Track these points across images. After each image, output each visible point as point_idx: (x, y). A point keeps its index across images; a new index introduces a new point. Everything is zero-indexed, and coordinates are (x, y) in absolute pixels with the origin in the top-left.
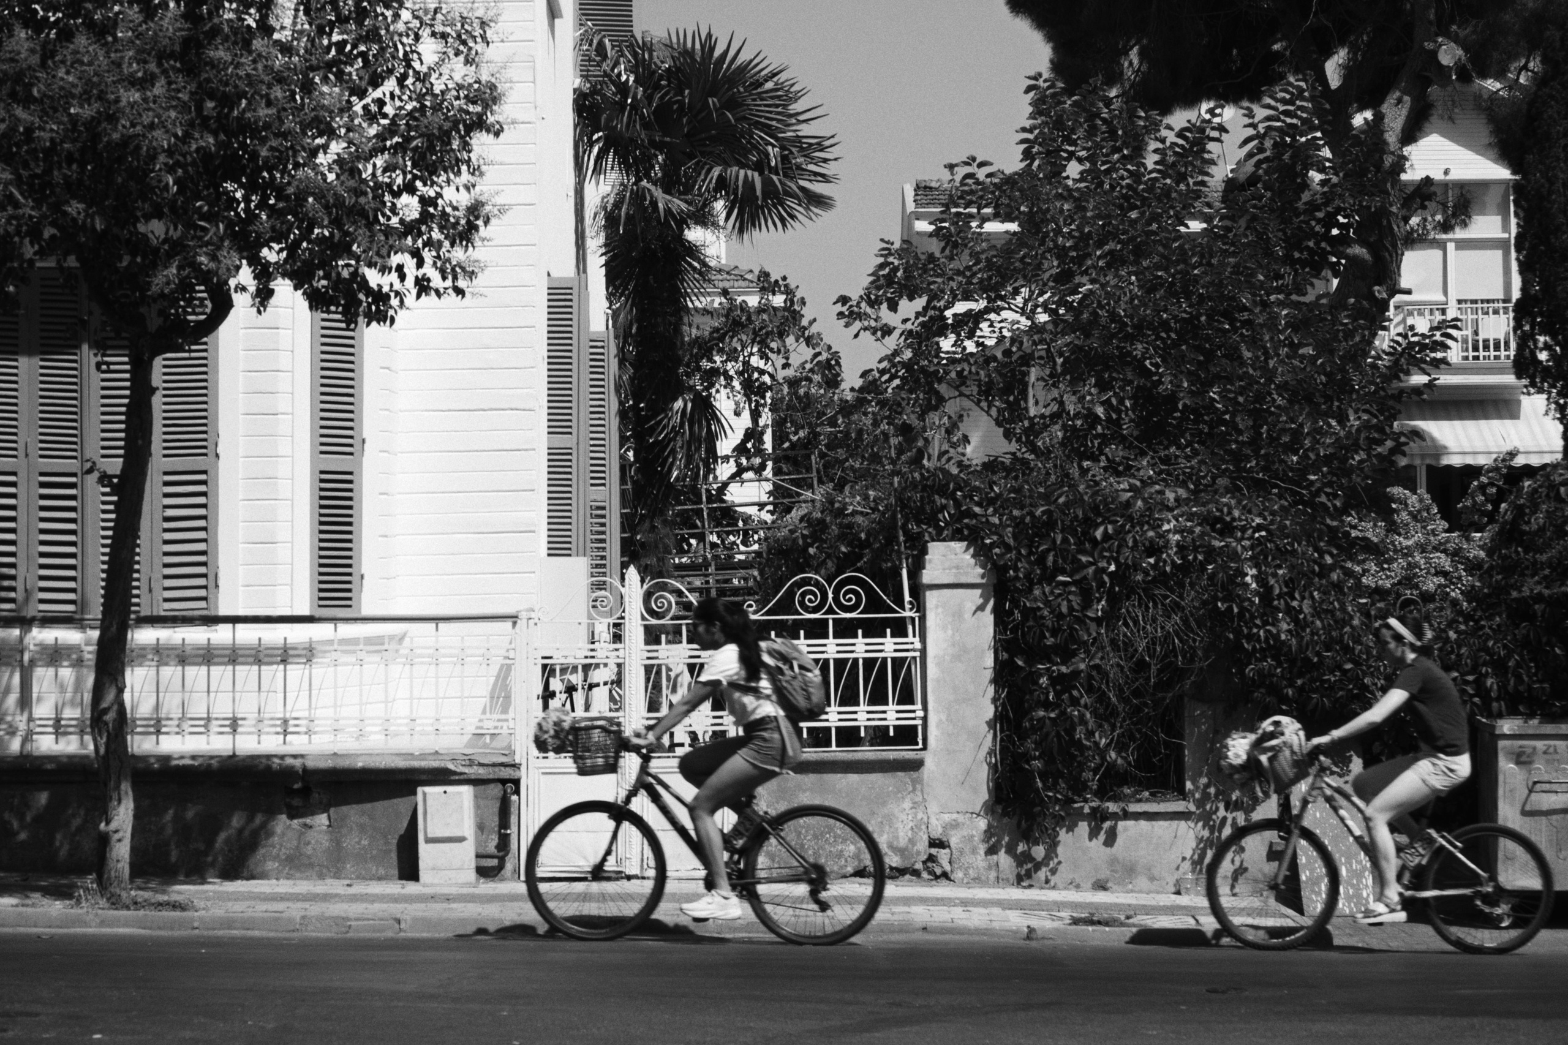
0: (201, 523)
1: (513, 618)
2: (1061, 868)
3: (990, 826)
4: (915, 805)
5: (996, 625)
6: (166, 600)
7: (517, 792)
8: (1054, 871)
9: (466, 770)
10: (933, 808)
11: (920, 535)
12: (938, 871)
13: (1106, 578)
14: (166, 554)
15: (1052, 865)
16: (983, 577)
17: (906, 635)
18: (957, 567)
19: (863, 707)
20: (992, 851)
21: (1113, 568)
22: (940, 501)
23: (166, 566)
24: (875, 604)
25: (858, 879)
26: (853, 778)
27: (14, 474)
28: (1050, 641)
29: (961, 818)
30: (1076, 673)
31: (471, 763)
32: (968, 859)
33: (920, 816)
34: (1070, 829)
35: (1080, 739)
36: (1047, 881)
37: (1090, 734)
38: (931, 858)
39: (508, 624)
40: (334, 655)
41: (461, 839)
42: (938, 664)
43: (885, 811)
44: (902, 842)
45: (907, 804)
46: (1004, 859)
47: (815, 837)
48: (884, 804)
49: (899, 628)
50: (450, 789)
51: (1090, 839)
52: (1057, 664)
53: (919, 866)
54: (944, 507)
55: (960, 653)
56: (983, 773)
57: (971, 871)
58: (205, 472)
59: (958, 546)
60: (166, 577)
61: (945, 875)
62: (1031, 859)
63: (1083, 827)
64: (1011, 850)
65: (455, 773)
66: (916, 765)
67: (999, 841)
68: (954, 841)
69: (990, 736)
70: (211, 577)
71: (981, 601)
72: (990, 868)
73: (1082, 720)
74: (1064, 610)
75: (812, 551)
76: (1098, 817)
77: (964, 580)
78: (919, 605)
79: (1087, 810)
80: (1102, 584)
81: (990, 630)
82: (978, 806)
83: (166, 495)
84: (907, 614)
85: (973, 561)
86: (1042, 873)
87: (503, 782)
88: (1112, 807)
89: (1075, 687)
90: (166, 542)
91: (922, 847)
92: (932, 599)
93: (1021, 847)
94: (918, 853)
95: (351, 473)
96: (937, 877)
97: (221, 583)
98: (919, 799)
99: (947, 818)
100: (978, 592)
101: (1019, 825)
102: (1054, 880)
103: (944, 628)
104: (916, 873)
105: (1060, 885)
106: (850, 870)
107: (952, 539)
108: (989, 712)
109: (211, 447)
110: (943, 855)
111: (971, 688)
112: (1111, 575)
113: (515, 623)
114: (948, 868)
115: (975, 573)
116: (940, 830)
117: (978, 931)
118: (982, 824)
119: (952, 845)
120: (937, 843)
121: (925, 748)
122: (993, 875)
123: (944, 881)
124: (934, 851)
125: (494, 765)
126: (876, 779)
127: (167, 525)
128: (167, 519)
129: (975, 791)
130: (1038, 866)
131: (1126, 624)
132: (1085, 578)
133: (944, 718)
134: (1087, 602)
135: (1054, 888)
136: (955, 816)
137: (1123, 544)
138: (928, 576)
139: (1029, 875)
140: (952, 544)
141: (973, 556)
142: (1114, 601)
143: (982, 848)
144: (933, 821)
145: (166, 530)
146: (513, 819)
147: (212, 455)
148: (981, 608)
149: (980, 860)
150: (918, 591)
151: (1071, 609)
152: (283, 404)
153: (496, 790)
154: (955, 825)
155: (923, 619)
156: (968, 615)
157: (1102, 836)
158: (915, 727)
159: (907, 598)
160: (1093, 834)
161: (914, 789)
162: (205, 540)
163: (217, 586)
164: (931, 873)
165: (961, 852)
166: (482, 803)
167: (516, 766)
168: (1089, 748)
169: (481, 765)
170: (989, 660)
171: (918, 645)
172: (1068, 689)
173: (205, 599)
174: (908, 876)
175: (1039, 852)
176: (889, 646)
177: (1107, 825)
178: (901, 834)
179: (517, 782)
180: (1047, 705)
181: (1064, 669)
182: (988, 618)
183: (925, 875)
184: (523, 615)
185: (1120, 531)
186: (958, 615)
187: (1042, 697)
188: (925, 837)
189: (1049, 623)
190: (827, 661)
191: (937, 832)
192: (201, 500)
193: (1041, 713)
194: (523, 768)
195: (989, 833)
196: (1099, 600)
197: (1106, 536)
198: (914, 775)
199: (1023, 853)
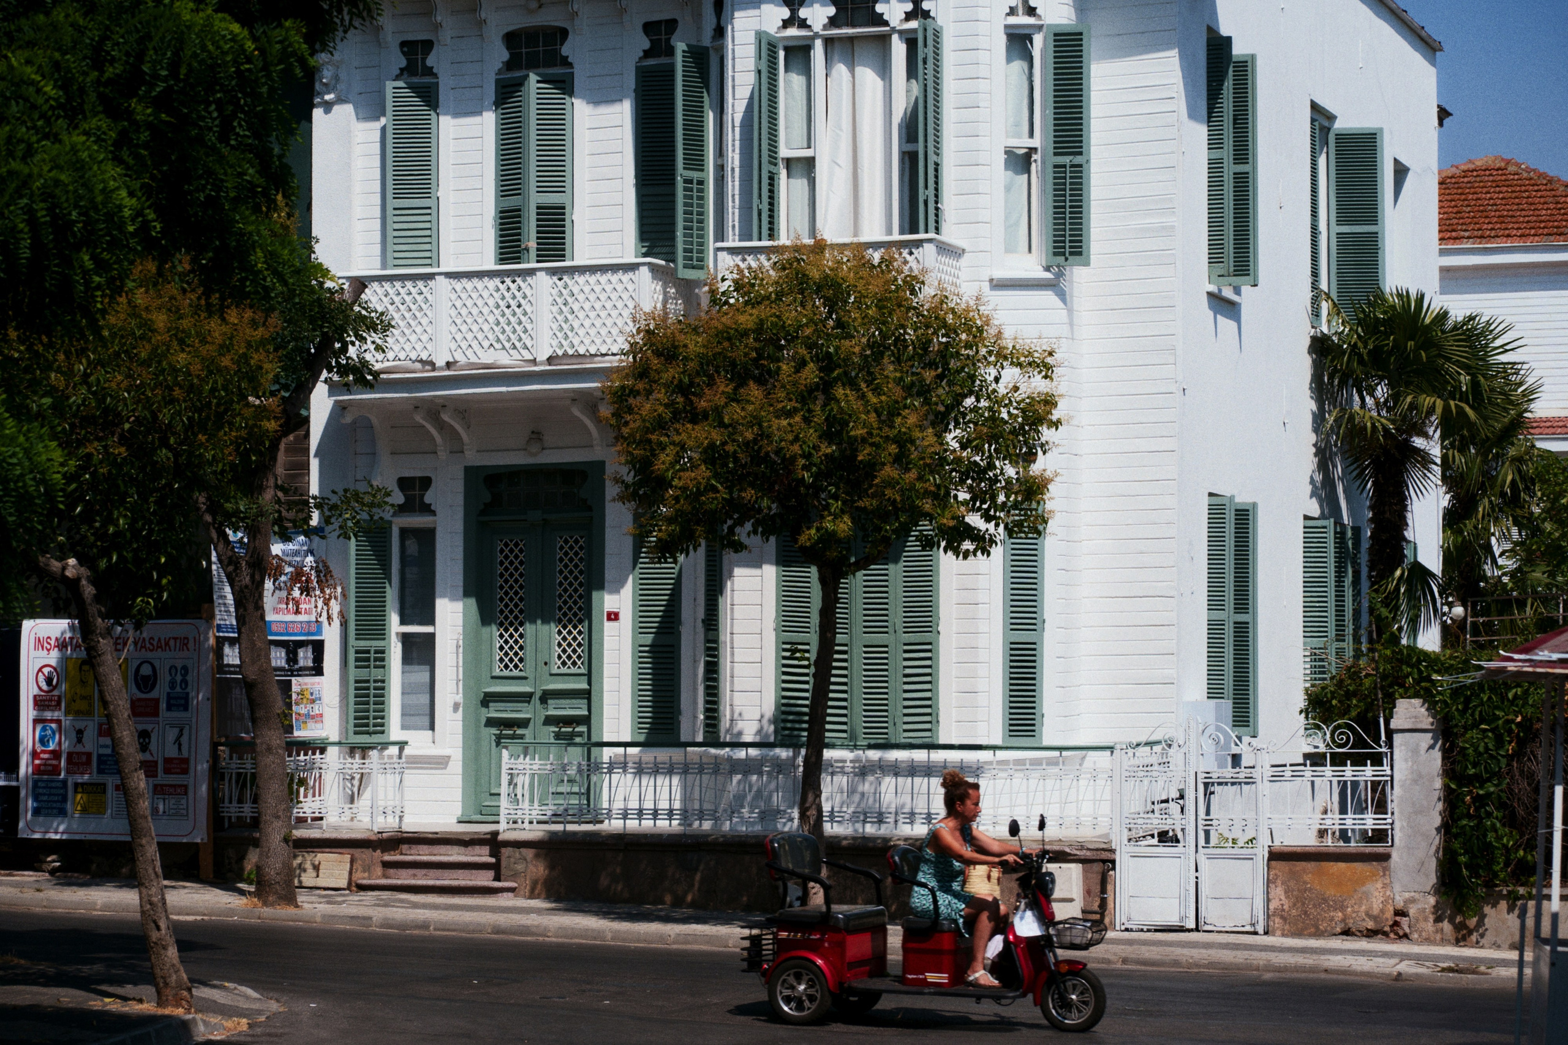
0: (928, 678)
1: (1111, 749)
2: (1487, 933)
3: (1437, 902)
4: (1385, 886)
5: (1443, 759)
6: (905, 731)
7: (1114, 869)
8: (1482, 936)
9: (1078, 853)
10: (1397, 888)
11: (1393, 694)
12: (1401, 933)
13: (1513, 726)
14: (905, 699)
15: (1481, 931)
16: (1432, 724)
17: (1382, 765)
18: (1416, 717)
19: (1350, 815)
20: (1438, 920)
21: (1519, 719)
22: (1407, 669)
23: (905, 707)
24: (1360, 743)
25: (1345, 937)
26: (1342, 865)
27: (808, 644)
28: (1472, 771)
29: (1417, 896)
30: (1489, 795)
31: (1082, 848)
32: (1422, 925)
33: (1388, 893)
34: (1494, 905)
35: (1490, 842)
36: (1477, 942)
37: (1499, 838)
38: (1396, 924)
39: (1108, 753)
40: (994, 772)
41: (1071, 900)
42: (1401, 786)
43: (1364, 889)
44: (1375, 912)
45: (1379, 885)
46: (1446, 926)
47: (1315, 906)
48: (1363, 884)
49: (1377, 760)
50: (1064, 865)
51: (1508, 913)
52: (1476, 788)
53: (1387, 929)
54: (1409, 674)
55: (1417, 778)
56: (1433, 864)
57: (1424, 934)
58: (930, 644)
59: (1417, 702)
60: (906, 715)
61: (1406, 936)
62: (1466, 927)
63: (1503, 905)
64: (1451, 921)
65: (1070, 854)
66: (1386, 857)
67: (1443, 913)
68: (1412, 911)
69: (1438, 838)
70: (934, 715)
71: (1432, 742)
72: (1437, 932)
73: (1494, 828)
74: (1481, 749)
75: (1334, 702)
76: (1513, 899)
77: (1420, 726)
78: (1390, 743)
79: (1505, 892)
80: (1510, 731)
81: (1439, 762)
82: (1428, 888)
83: (906, 659)
84: (1384, 750)
85: (1426, 713)
86: (1474, 937)
87: (1104, 861)
88: (1522, 890)
89: (1488, 805)
90: (906, 691)
91: (1389, 914)
92: (1397, 739)
93: (1458, 919)
94: (1387, 919)
95: (1034, 644)
96: (1400, 937)
97: (941, 719)
98: (1388, 881)
99: (1407, 895)
100: (1430, 735)
101: (1455, 902)
102: (1483, 941)
103: (1406, 760)
104: (1386, 934)
105: (1487, 945)
106: (1338, 930)
107: (1414, 697)
108: (1437, 821)
109: (935, 627)
110: (1404, 921)
111: (1425, 803)
112: (1518, 725)
113: (1112, 752)
114: (1407, 930)
115: (1427, 721)
116: (1402, 904)
117: (1363, 974)
118: (1432, 900)
119: (1411, 915)
120: (1400, 913)
121: (1392, 846)
122: (1438, 937)
123: (1405, 940)
124: (1398, 918)
125: (1097, 850)
126: (1358, 866)
127: (905, 680)
128: (906, 676)
129: (1427, 876)
130: (1470, 932)
131: (1529, 759)
132: (1497, 727)
133: (1405, 824)
134: (1500, 742)
135: (1482, 947)
136: (1413, 894)
137: (1525, 703)
138: (1394, 724)
139: (1464, 938)
140: (1413, 700)
141: (1427, 710)
142: (1522, 743)
143: (1431, 918)
144: (1397, 898)
145: (905, 683)
146: (1109, 887)
147: (935, 631)
148: (1432, 747)
149: (1429, 926)
150: (1390, 734)
151: (1487, 749)
152: (982, 597)
153: (1097, 867)
154: (1413, 901)
155: (1392, 753)
156: (1423, 752)
157: (1517, 912)
158: (1387, 830)
159: (1383, 738)
160: (1510, 910)
161: (1384, 875)
162: (930, 690)
163: (938, 722)
164: (1396, 934)
165: (1417, 920)
166: (1090, 875)
167: (1113, 851)
168: (1498, 848)
169: (1088, 849)
170: (1438, 783)
171: (1389, 772)
172: (1483, 806)
173: (930, 730)
174: (1380, 936)
175: (1473, 922)
176: (1368, 772)
177: (1519, 903)
178: (1375, 906)
179: (1113, 862)
180: (1469, 817)
181: (1481, 792)
182: (1437, 755)
183: (1392, 935)
184: (1118, 747)
185: (1526, 693)
186: (1415, 751)
187: (1465, 811)
188: (1392, 909)
189: (1472, 759)
190: (1345, 782)
191: (1400, 903)
192: (928, 663)
193: (1464, 822)
194: (1118, 853)
195: (1436, 907)
196: (1510, 742)
197: (1516, 696)
198: (1385, 864)
199: (1460, 923)
